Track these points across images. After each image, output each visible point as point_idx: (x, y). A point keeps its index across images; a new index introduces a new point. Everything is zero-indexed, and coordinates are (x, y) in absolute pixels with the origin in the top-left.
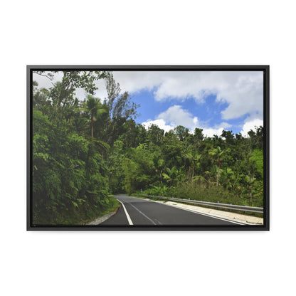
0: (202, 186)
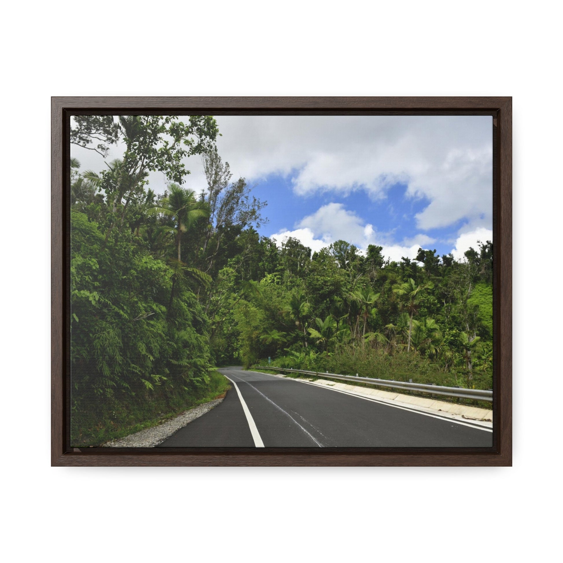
0: (380, 351)
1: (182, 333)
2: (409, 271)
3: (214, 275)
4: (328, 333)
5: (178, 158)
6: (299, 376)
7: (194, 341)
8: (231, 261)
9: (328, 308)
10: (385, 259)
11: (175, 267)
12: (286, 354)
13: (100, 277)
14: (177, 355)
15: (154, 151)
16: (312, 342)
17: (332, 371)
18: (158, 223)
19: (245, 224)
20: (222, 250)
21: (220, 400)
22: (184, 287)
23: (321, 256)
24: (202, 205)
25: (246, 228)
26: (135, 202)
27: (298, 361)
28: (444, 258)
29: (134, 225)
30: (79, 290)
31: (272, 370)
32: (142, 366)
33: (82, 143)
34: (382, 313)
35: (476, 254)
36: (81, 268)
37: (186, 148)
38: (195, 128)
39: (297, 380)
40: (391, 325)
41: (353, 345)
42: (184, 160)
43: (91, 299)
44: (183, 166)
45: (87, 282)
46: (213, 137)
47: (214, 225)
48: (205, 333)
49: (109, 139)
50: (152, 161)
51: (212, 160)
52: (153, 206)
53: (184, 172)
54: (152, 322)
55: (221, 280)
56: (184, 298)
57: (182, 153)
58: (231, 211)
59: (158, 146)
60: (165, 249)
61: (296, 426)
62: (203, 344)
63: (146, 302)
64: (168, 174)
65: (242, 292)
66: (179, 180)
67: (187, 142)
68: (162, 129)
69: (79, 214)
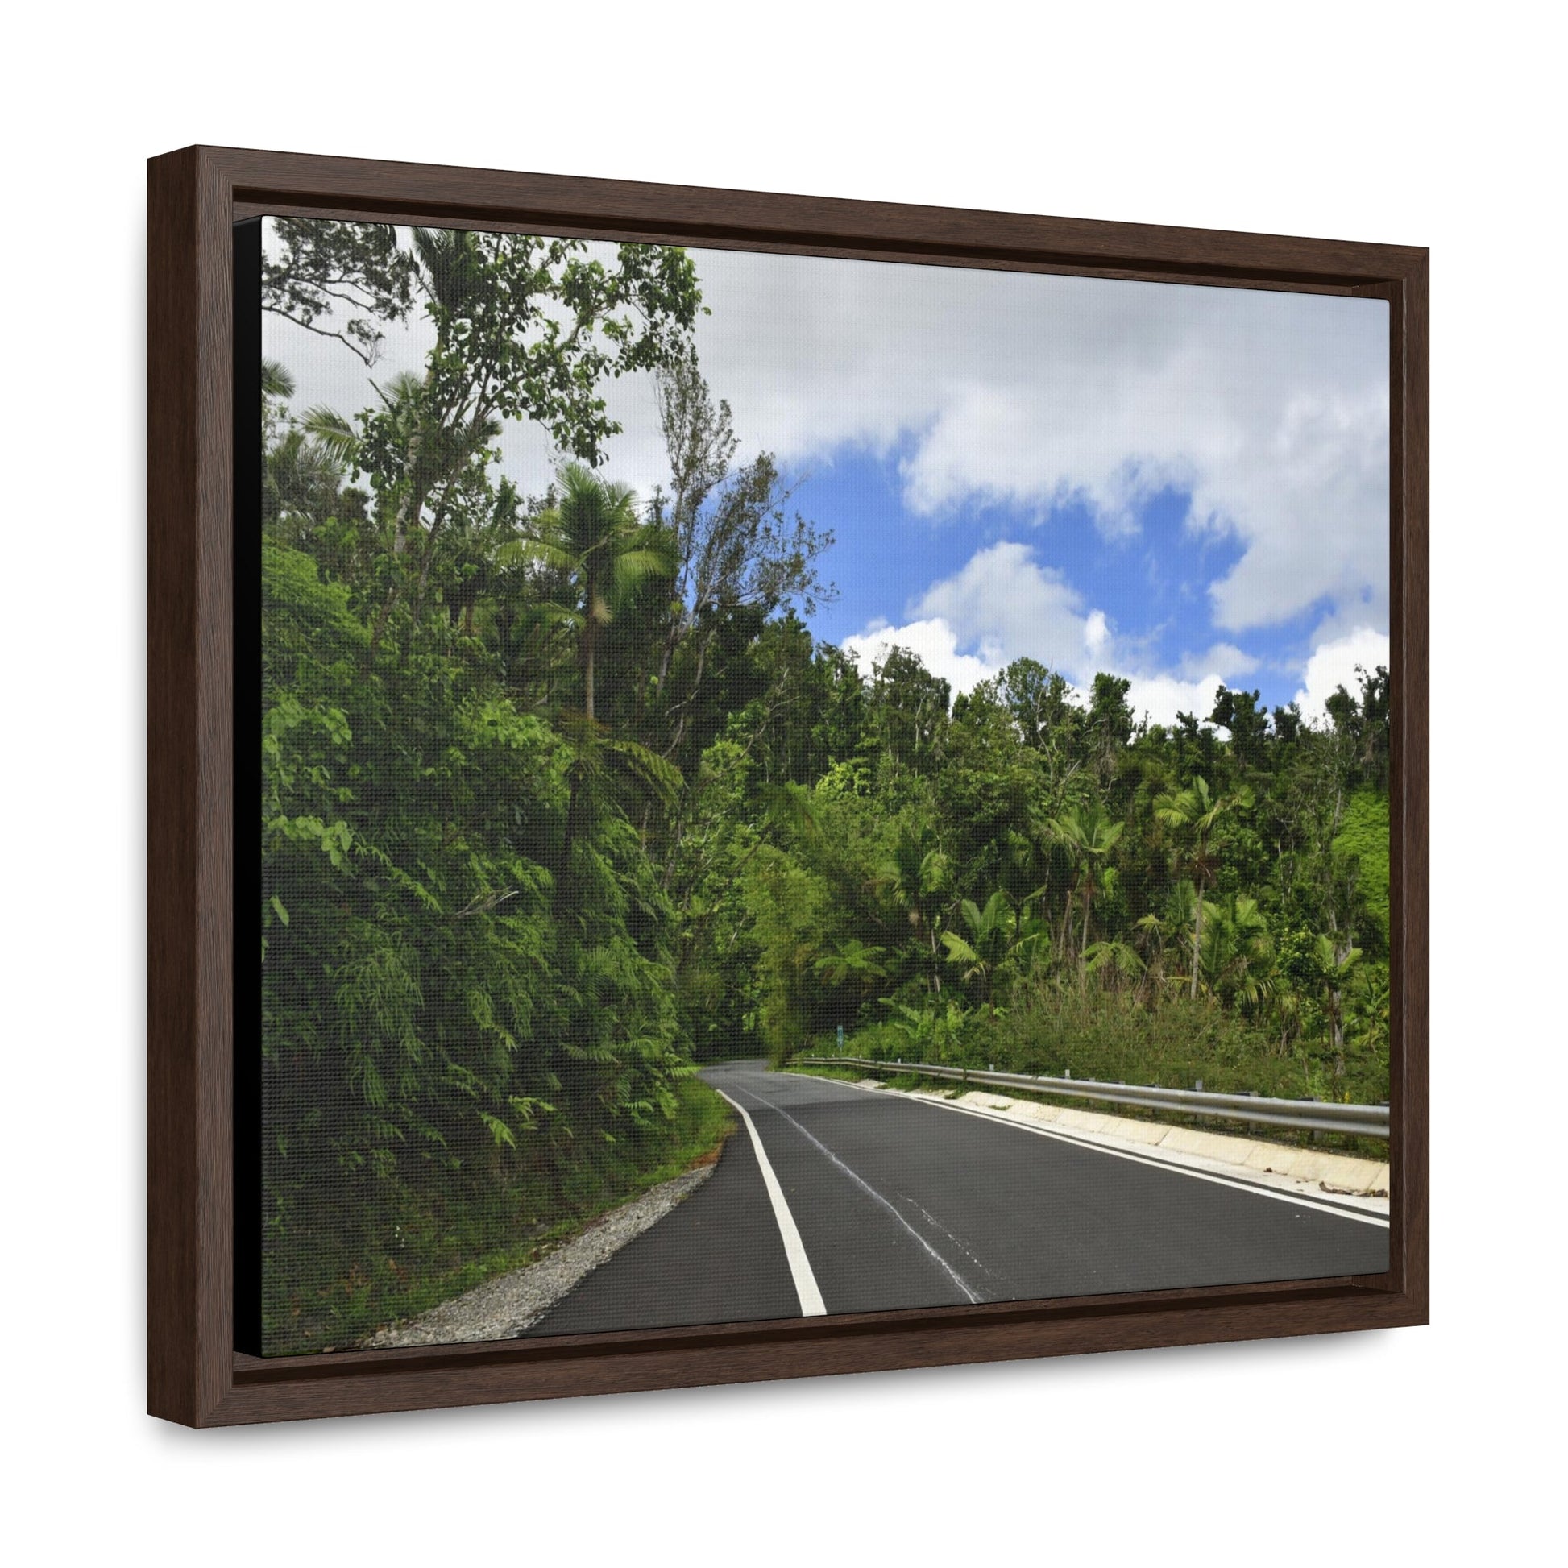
1: (600, 955)
2: (1195, 755)
3: (690, 767)
4: (993, 947)
5: (587, 380)
6: (919, 1082)
7: (633, 982)
8: (737, 719)
9: (994, 869)
10: (1137, 719)
11: (577, 738)
12: (884, 1014)
13: (356, 770)
14: (583, 1029)
15: (518, 352)
16: (951, 974)
17: (1004, 1064)
18: (528, 590)
19: (775, 601)
20: (710, 685)
21: (706, 1171)
22: (604, 806)
23: (976, 707)
24: (656, 538)
25: (776, 614)
26: (460, 520)
27: (916, 1035)
28: (1279, 715)
29: (459, 598)
30: (291, 816)
31: (846, 1068)
32: (482, 1069)
33: (298, 313)
34: (1129, 882)
35: (1353, 705)
36: (297, 740)
37: (610, 349)
38: (635, 284)
39: (914, 1095)
40: (1150, 920)
41: (1057, 981)
42: (604, 388)
43: (327, 846)
44: (600, 406)
45: (315, 787)
46: (685, 317)
47: (690, 601)
48: (664, 953)
49: (382, 304)
50: (512, 386)
51: (683, 393)
52: (514, 536)
53: (602, 427)
54: (511, 922)
55: (708, 781)
56: (604, 839)
57: (599, 363)
58: (735, 558)
59: (530, 337)
60: (549, 677)
61: (912, 1241)
62: (657, 991)
63: (494, 855)
64: (557, 429)
65: (767, 820)
66: (589, 451)
67: (612, 329)
68: (541, 282)
69: (291, 556)
